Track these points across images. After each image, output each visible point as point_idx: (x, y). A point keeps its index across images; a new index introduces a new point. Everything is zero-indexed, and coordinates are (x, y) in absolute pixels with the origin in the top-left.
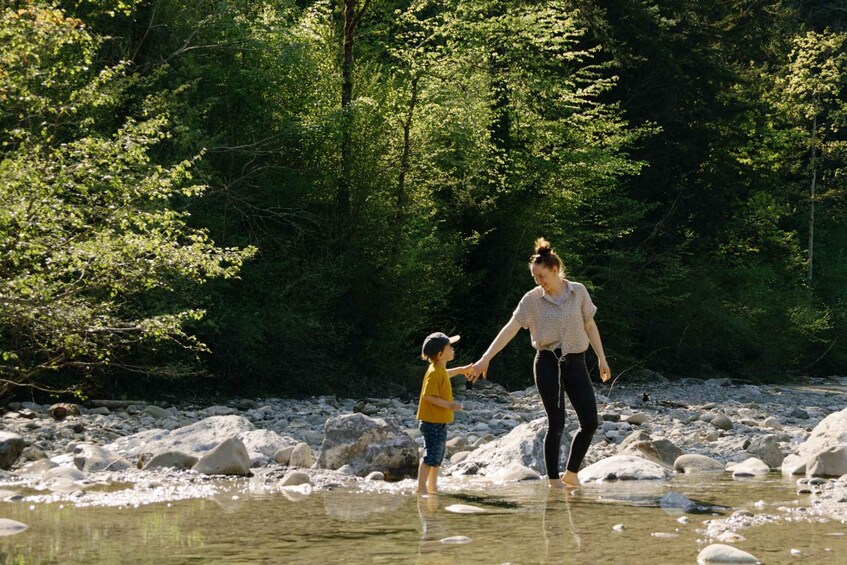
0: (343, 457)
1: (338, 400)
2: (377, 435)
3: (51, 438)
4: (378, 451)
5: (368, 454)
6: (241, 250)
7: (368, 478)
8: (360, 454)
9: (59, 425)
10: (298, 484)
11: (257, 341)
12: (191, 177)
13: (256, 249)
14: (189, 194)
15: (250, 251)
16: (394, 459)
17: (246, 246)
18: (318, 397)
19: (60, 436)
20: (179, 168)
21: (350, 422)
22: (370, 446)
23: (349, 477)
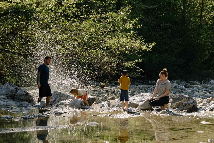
0: (177, 105)
1: (180, 82)
2: (186, 100)
3: (100, 94)
4: (186, 104)
5: (183, 105)
6: (151, 43)
7: (183, 112)
8: (181, 105)
9: (102, 90)
10: (164, 114)
11: (157, 64)
12: (138, 23)
13: (155, 43)
14: (137, 27)
15: (154, 44)
16: (190, 106)
17: (153, 42)
18: (174, 80)
19: (102, 93)
20: (135, 20)
21: (179, 96)
22: (184, 103)
23: (178, 111)
